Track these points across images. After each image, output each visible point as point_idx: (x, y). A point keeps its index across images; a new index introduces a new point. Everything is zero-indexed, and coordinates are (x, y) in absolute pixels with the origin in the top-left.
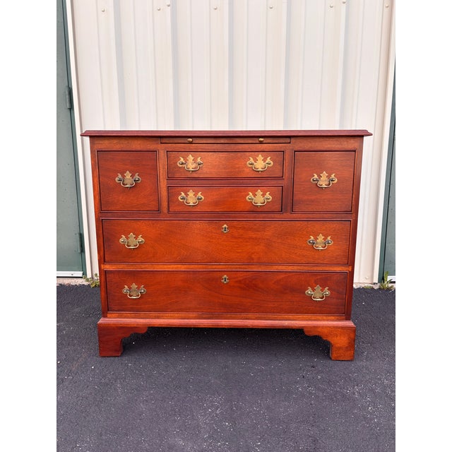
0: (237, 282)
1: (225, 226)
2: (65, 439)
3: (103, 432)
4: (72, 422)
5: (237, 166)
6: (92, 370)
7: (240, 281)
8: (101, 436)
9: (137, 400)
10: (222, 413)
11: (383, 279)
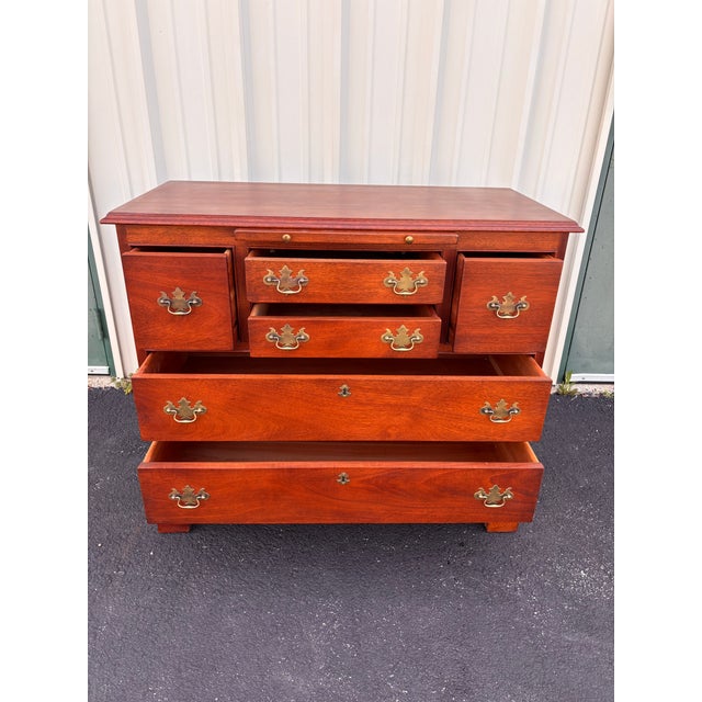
0: (362, 481)
1: (345, 386)
2: (132, 679)
3: (182, 667)
4: (135, 651)
5: (367, 285)
6: (152, 558)
7: (368, 481)
8: (180, 672)
9: (221, 609)
10: (340, 628)
11: (564, 380)
